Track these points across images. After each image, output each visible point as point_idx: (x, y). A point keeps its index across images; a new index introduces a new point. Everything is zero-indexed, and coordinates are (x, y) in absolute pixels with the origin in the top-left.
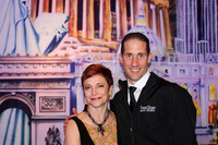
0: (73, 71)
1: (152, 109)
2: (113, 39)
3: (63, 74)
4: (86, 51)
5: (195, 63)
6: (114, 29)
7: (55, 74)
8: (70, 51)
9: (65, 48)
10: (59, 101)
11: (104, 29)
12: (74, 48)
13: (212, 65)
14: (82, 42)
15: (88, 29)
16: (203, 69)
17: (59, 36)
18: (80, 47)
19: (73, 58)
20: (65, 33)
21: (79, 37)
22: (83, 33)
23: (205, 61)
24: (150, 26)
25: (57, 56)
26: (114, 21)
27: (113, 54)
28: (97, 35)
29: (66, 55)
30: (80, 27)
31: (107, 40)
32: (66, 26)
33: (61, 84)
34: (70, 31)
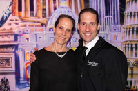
1: (95, 64)
2: (43, 17)
3: (9, 42)
4: (25, 26)
5: (103, 32)
6: (44, 10)
7: (4, 42)
8: (14, 26)
9: (10, 24)
10: (8, 60)
11: (37, 10)
12: (17, 24)
13: (115, 33)
14: (22, 19)
15: (26, 10)
16: (109, 36)
17: (5, 16)
18: (21, 23)
19: (16, 31)
20: (10, 14)
21: (20, 16)
22: (23, 13)
23: (110, 30)
24: (70, 7)
25: (4, 29)
26: (44, 4)
27: (44, 27)
28: (32, 15)
29: (11, 29)
30: (20, 9)
31: (39, 18)
32: (10, 8)
33: (9, 49)
34: (13, 12)
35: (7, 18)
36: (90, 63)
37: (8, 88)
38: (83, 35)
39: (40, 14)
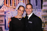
0: (5, 14)
3: (3, 14)
4: (8, 9)
5: (35, 12)
6: (15, 4)
7: (1, 14)
8: (4, 9)
9: (3, 8)
10: (2, 21)
11: (12, 4)
12: (5, 8)
13: (39, 12)
14: (7, 7)
15: (9, 4)
16: (37, 13)
18: (7, 8)
21: (6, 6)
22: (7, 5)
23: (37, 11)
24: (24, 3)
25: (1, 10)
26: (15, 2)
28: (11, 5)
29: (4, 10)
31: (13, 6)
33: (3, 17)
34: (4, 4)
35: (2, 6)
36: (29, 22)
37: (2, 30)
38: (27, 12)
39: (13, 5)
